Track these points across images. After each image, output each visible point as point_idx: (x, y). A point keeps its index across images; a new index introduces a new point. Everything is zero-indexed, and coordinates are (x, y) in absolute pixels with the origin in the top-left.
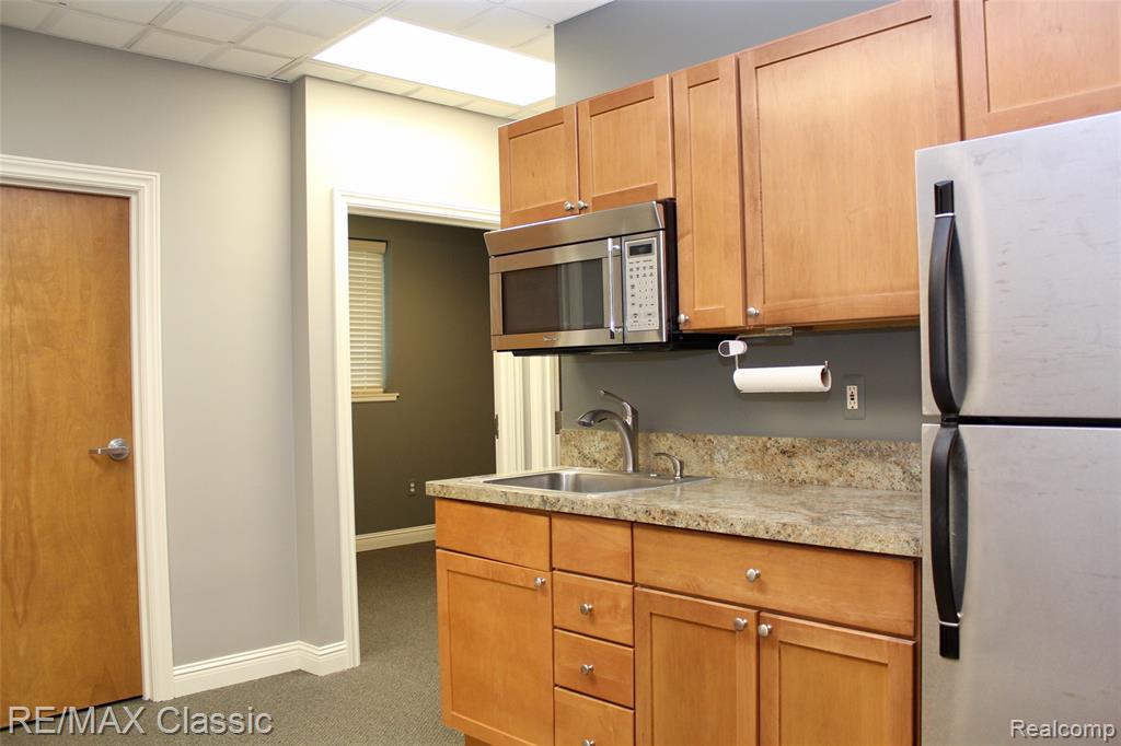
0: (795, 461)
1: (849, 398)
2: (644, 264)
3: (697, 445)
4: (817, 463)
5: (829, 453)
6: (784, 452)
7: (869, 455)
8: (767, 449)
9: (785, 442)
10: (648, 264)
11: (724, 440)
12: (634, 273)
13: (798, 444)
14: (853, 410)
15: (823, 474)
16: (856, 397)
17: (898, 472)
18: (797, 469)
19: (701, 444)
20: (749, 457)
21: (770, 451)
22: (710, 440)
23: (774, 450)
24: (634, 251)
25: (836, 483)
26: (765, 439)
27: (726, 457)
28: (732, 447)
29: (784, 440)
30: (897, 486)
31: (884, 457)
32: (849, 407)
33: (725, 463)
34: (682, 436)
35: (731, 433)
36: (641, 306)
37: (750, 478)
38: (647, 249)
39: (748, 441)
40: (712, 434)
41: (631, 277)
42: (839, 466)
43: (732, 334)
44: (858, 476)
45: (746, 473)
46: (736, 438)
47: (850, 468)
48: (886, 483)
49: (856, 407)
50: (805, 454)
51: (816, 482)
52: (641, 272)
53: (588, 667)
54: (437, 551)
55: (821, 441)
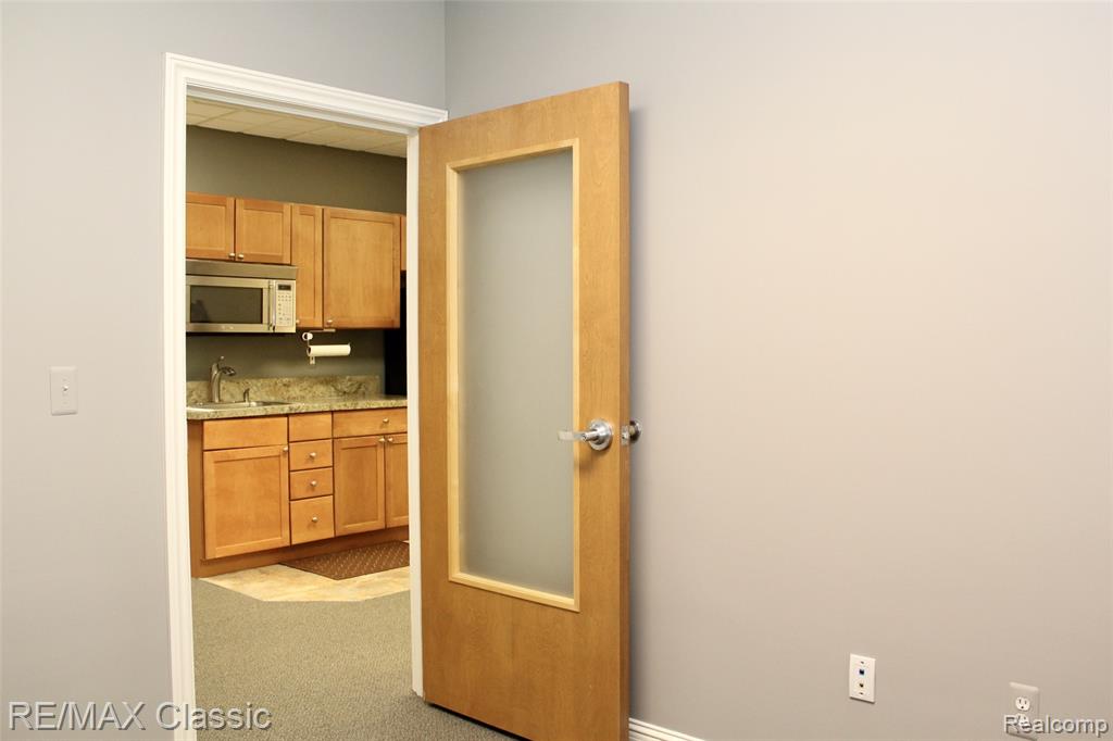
0: (290, 389)
1: (310, 360)
2: (287, 295)
3: (241, 386)
4: (300, 388)
5: (305, 384)
6: (285, 385)
7: (322, 383)
8: (277, 384)
9: (285, 380)
10: (289, 295)
11: (254, 381)
12: (281, 298)
13: (291, 381)
14: (313, 365)
15: (302, 393)
16: (314, 359)
17: (333, 389)
18: (291, 392)
19: (242, 384)
20: (267, 389)
22: (247, 382)
23: (280, 385)
24: (281, 287)
25: (308, 397)
26: (275, 380)
28: (259, 385)
30: (332, 395)
31: (328, 383)
32: (310, 364)
33: (255, 392)
34: (233, 381)
35: (258, 378)
36: (284, 315)
37: (268, 397)
38: (288, 288)
39: (267, 381)
40: (247, 379)
41: (279, 300)
42: (310, 389)
43: (307, 330)
44: (317, 392)
45: (266, 396)
46: (261, 380)
47: (314, 389)
48: (328, 394)
50: (294, 385)
52: (285, 298)
53: (314, 483)
54: (206, 453)
55: (301, 378)
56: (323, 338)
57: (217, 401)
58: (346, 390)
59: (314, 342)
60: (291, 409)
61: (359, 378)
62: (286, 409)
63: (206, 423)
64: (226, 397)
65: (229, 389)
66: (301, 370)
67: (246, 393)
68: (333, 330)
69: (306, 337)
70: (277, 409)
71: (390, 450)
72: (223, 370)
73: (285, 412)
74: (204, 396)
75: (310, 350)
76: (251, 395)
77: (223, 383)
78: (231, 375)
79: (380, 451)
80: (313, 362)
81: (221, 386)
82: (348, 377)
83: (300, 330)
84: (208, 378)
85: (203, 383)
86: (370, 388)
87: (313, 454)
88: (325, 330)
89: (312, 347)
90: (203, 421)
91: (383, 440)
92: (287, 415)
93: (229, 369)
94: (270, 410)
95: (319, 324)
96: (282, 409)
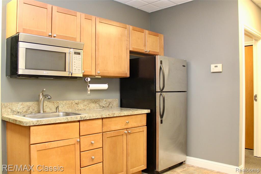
0: (79, 105)
1: (88, 91)
2: (78, 57)
3: (54, 104)
4: (83, 105)
5: (86, 103)
6: (76, 104)
7: (93, 102)
8: (72, 103)
9: (77, 101)
10: (79, 57)
11: (62, 102)
12: (75, 59)
13: (79, 101)
14: (89, 94)
15: (84, 107)
16: (90, 91)
17: (98, 105)
18: (79, 107)
19: (55, 103)
20: (68, 105)
21: (73, 104)
22: (58, 102)
23: (74, 103)
24: (75, 53)
25: (87, 109)
26: (72, 101)
27: (62, 106)
28: (64, 103)
29: (76, 101)
30: (98, 108)
31: (96, 103)
32: (88, 93)
34: (50, 102)
35: (63, 100)
36: (77, 67)
37: (68, 110)
38: (79, 54)
39: (68, 102)
40: (58, 101)
41: (74, 60)
42: (88, 105)
43: (88, 76)
44: (91, 107)
45: (67, 109)
46: (65, 101)
47: (90, 105)
48: (96, 108)
49: (90, 93)
50: (81, 103)
51: (83, 109)
52: (77, 59)
53: (93, 157)
54: (31, 146)
55: (84, 100)
56: (95, 80)
57: (42, 112)
58: (104, 105)
59: (90, 82)
60: (81, 118)
61: (109, 100)
62: (78, 118)
63: (32, 128)
64: (47, 110)
65: (49, 106)
66: (83, 96)
67: (57, 108)
68: (100, 77)
69: (87, 79)
70: (74, 118)
71: (129, 136)
72: (45, 96)
73: (78, 120)
74: (36, 109)
75: (89, 86)
76: (60, 109)
77: (46, 103)
78: (49, 99)
79: (125, 137)
80: (89, 93)
81: (45, 104)
82: (105, 100)
83: (85, 76)
84: (38, 101)
85: (36, 103)
86: (114, 105)
87: (93, 142)
88: (96, 77)
89: (90, 85)
90: (30, 127)
91: (126, 132)
92: (79, 121)
93: (47, 95)
94: (70, 118)
95: (93, 73)
96: (76, 118)
